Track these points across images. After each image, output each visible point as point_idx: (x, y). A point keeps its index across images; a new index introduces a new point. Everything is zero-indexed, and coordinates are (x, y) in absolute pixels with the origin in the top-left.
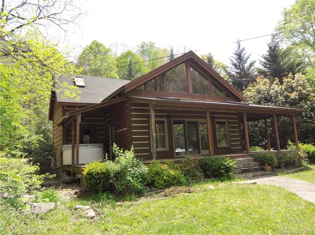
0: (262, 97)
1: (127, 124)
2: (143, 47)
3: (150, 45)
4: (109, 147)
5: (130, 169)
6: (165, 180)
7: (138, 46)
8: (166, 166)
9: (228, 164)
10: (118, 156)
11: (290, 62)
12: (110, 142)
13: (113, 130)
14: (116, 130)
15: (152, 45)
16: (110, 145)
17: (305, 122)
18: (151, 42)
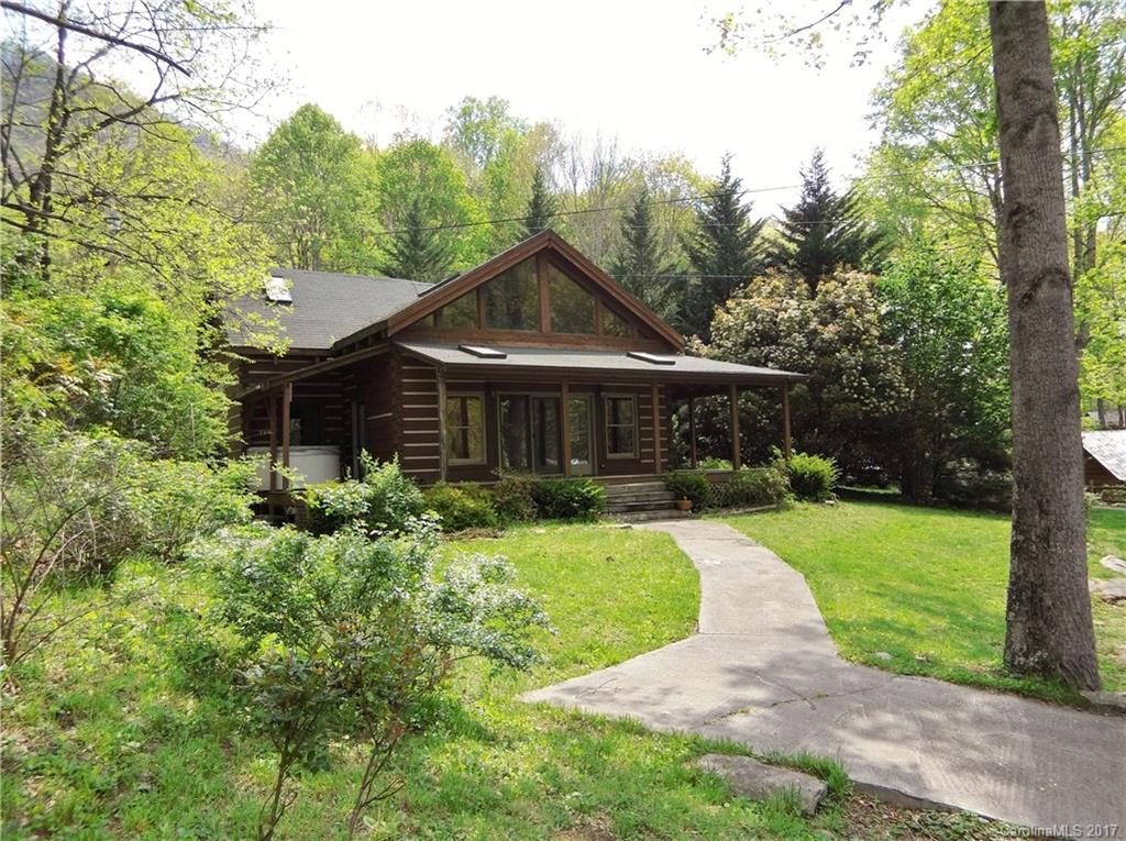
0: (757, 331)
1: (393, 403)
2: (466, 113)
3: (492, 109)
4: (352, 455)
5: (390, 495)
6: (456, 518)
7: (451, 109)
8: (459, 493)
9: (589, 492)
10: (370, 472)
11: (846, 236)
12: (355, 443)
13: (362, 413)
14: (368, 414)
15: (496, 109)
16: (355, 450)
17: (847, 400)
18: (495, 98)
